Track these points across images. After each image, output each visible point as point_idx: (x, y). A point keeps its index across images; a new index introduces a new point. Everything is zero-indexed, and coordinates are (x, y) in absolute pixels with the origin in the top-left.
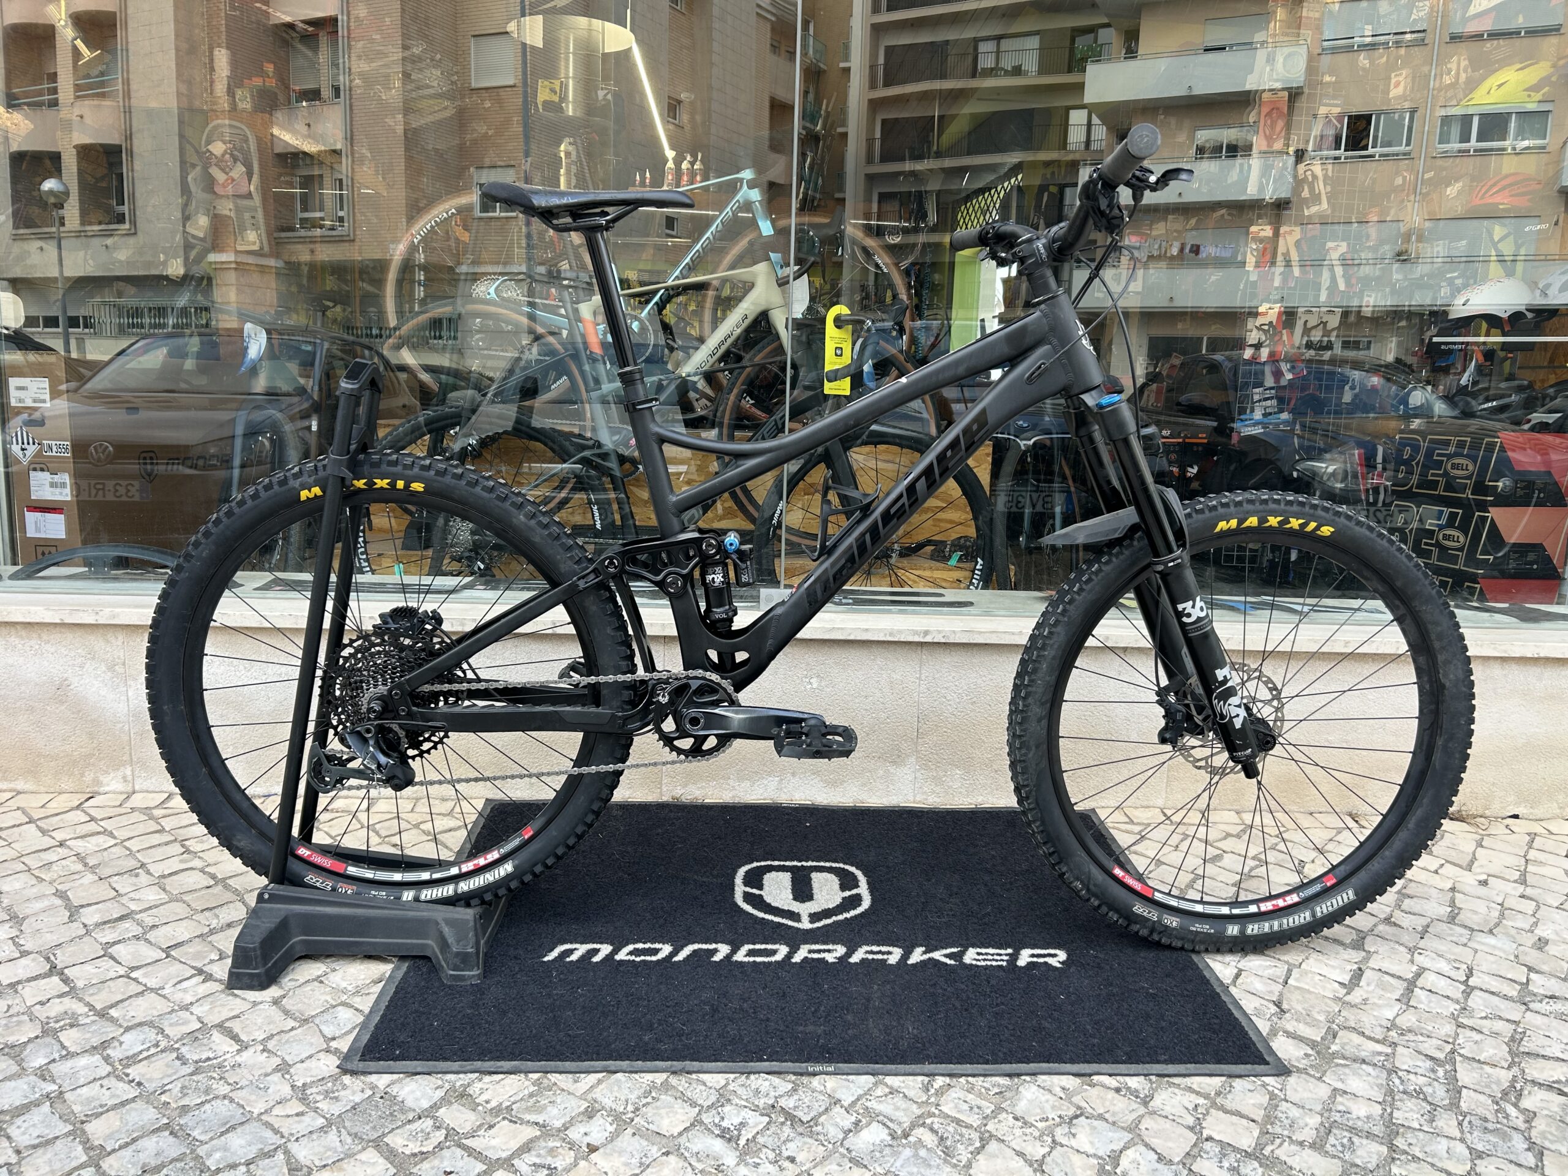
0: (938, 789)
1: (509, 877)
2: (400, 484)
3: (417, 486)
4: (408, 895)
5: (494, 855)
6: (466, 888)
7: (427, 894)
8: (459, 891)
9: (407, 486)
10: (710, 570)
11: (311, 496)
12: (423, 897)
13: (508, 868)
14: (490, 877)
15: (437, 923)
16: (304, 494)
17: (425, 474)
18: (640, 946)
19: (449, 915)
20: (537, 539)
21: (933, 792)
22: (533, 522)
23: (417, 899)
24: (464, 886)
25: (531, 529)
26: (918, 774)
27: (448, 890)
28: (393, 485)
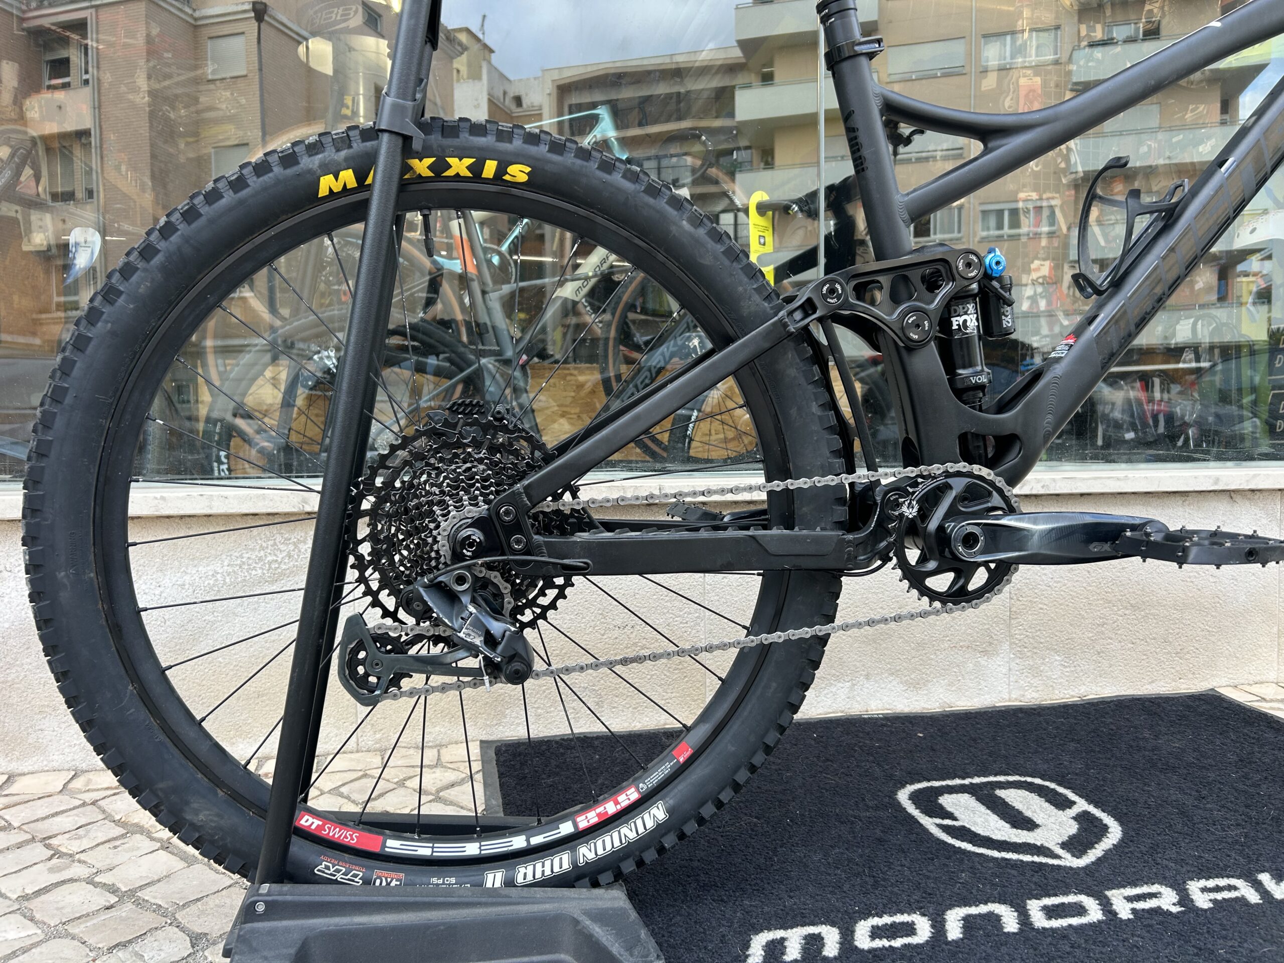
0: (1035, 682)
1: (661, 829)
2: (490, 168)
3: (518, 173)
4: (494, 879)
5: (629, 796)
6: (591, 856)
7: (525, 873)
8: (581, 861)
9: (501, 171)
10: (960, 309)
11: (337, 188)
12: (520, 879)
13: (657, 813)
14: (628, 833)
15: (576, 922)
16: (327, 184)
17: (533, 150)
18: (887, 920)
19: (589, 905)
20: (707, 261)
21: (1031, 685)
22: (701, 232)
23: (509, 883)
24: (587, 853)
25: (697, 241)
26: (1013, 664)
27: (561, 862)
28: (476, 169)
